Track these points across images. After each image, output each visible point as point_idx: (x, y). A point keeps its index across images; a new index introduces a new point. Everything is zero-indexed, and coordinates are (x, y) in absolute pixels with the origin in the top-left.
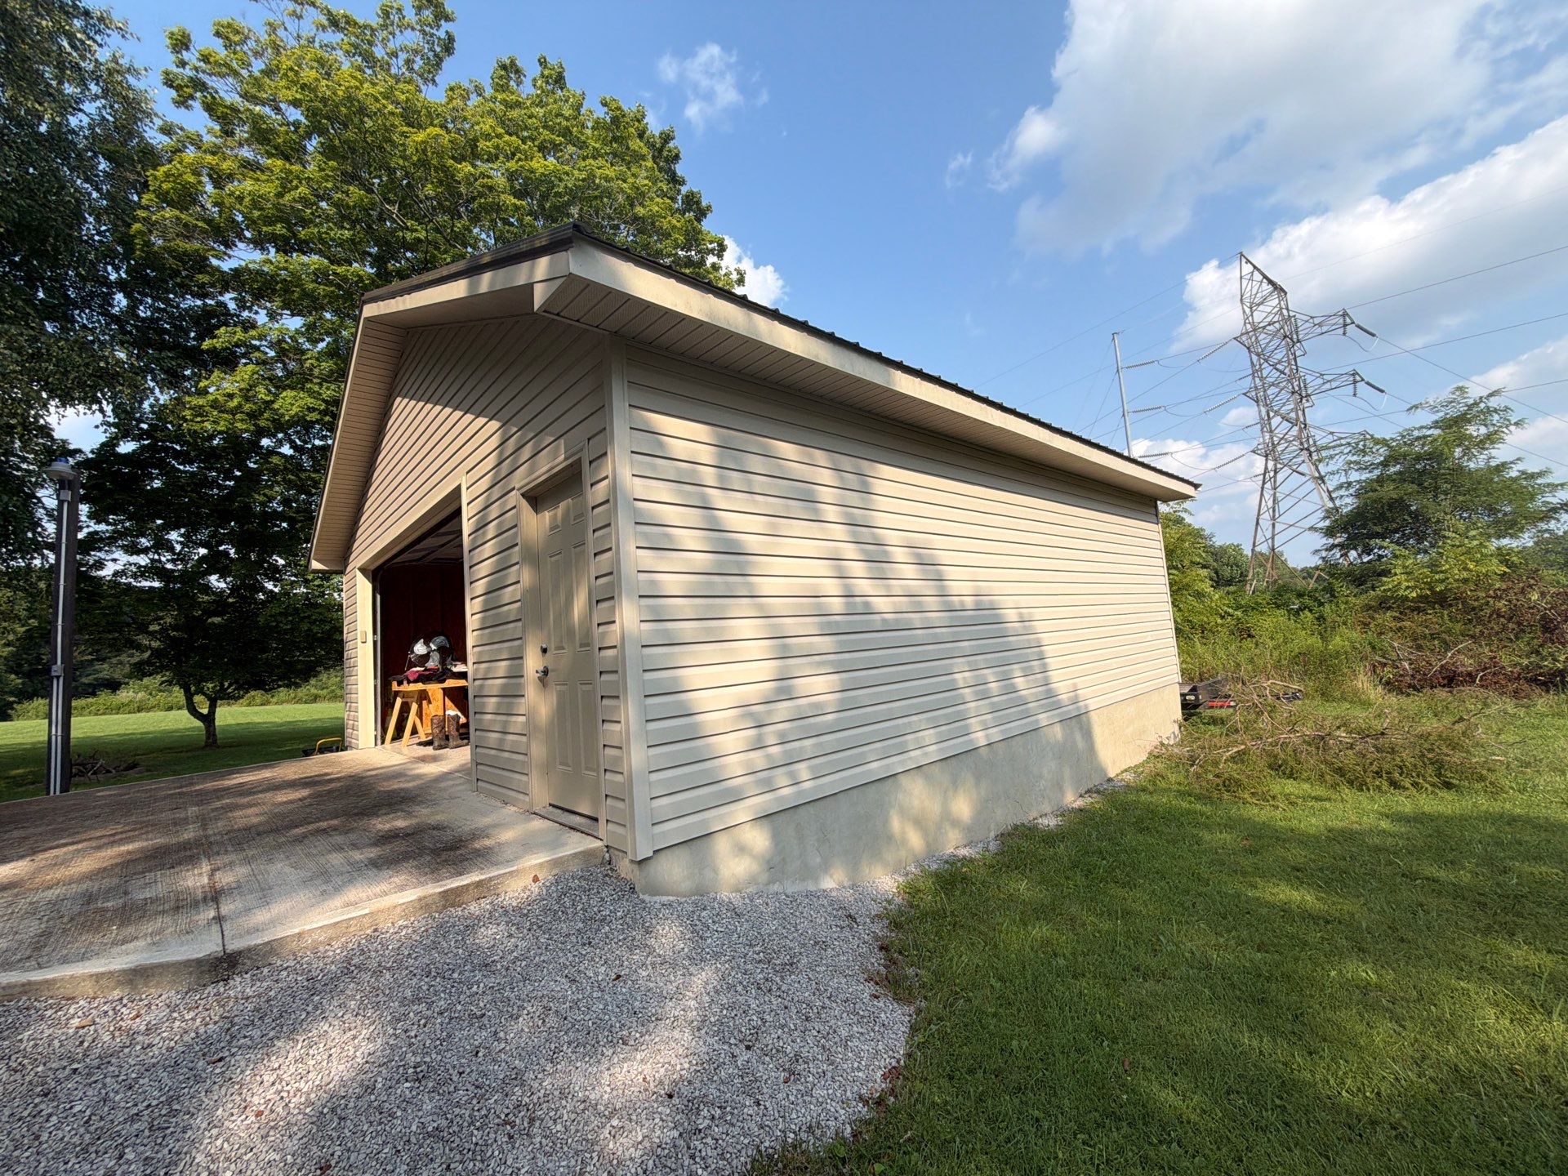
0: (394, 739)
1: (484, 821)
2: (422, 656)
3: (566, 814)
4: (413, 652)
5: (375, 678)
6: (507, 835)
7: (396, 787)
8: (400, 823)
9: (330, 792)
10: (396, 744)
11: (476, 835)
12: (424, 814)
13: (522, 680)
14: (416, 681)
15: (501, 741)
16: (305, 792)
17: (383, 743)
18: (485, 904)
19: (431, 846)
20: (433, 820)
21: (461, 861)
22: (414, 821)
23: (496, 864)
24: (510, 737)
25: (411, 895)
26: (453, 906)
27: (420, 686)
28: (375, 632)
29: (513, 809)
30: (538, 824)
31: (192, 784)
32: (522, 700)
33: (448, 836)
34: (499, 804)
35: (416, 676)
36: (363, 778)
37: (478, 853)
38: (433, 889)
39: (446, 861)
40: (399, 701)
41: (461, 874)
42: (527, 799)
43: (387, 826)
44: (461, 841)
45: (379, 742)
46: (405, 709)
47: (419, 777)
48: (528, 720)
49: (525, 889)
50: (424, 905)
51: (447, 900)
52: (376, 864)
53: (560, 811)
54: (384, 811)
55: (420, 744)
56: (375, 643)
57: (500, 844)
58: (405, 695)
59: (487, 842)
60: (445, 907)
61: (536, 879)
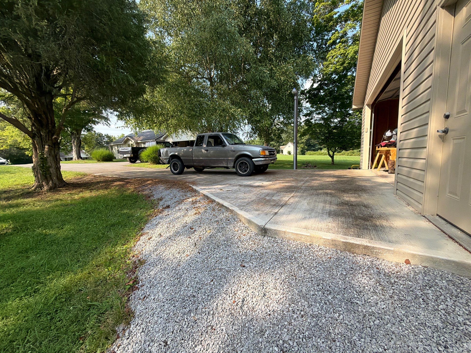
0: (375, 168)
1: (389, 210)
2: (389, 137)
3: (449, 225)
4: (385, 135)
5: (370, 145)
6: (398, 223)
7: (363, 184)
8: (353, 199)
9: (342, 181)
10: (376, 170)
11: (380, 217)
12: (365, 198)
13: (426, 138)
14: (384, 146)
15: (409, 172)
16: (335, 179)
17: (371, 168)
18: (368, 260)
19: (357, 214)
20: (365, 202)
21: (364, 229)
22: (359, 200)
23: (382, 240)
24: (414, 171)
25: (330, 236)
26: (349, 251)
27: (386, 148)
28: (371, 129)
29: (411, 209)
30: (424, 224)
31: (315, 172)
32: (425, 150)
33: (367, 212)
34: (404, 204)
35: (385, 144)
36: (355, 179)
37: (376, 228)
38: (341, 238)
39: (357, 225)
40: (378, 154)
41: (359, 236)
42: (420, 206)
43: (347, 199)
44: (372, 217)
45: (370, 168)
46: (380, 157)
47: (375, 182)
48: (427, 162)
49: (397, 264)
50: (334, 243)
51: (346, 247)
52: (331, 214)
53: (444, 222)
54: (351, 192)
55: (384, 171)
56: (371, 132)
57: (391, 227)
58: (381, 152)
59: (384, 223)
60: (345, 250)
61: (407, 262)
